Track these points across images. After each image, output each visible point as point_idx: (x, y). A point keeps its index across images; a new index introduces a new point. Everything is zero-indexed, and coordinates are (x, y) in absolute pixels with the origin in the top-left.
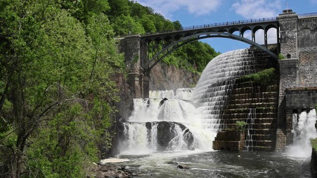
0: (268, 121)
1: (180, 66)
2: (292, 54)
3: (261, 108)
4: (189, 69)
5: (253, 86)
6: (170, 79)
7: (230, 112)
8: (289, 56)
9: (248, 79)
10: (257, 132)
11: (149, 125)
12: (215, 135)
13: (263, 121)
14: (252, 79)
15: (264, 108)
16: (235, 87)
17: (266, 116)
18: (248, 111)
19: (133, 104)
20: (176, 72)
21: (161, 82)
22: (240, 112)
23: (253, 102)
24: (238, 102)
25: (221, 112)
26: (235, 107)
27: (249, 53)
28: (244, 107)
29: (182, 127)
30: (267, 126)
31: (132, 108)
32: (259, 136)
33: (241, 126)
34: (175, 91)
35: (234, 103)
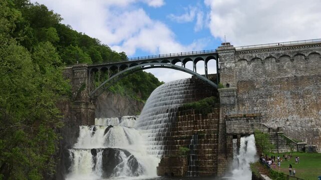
0: (210, 147)
1: (125, 95)
2: (230, 84)
3: (203, 134)
4: (133, 97)
5: (195, 113)
6: (116, 107)
7: (173, 139)
8: (228, 85)
9: (190, 107)
10: (199, 158)
11: (94, 152)
12: (159, 161)
13: (204, 147)
14: (194, 106)
15: (205, 135)
16: (177, 115)
17: (208, 142)
18: (190, 138)
19: (79, 130)
20: (122, 101)
21: (107, 109)
22: (183, 138)
23: (194, 128)
24: (181, 129)
25: (165, 139)
26: (178, 134)
27: (191, 82)
28: (187, 133)
30: (209, 152)
31: (77, 135)
32: (201, 162)
33: (184, 152)
34: (120, 119)
35: (177, 130)
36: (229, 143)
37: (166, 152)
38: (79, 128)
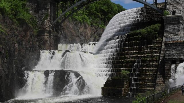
0: (151, 71)
2: (177, 11)
3: (146, 59)
4: (100, 26)
5: (141, 40)
6: (82, 34)
7: (119, 63)
8: (174, 12)
9: (137, 34)
10: (140, 80)
11: (47, 73)
13: (146, 71)
14: (140, 33)
15: (148, 59)
16: (126, 41)
17: (150, 66)
18: (134, 62)
19: (40, 55)
20: (88, 29)
21: (74, 37)
22: (127, 62)
23: (139, 53)
24: (127, 54)
25: (113, 62)
26: (124, 58)
27: (142, 11)
28: (132, 58)
29: (77, 75)
30: (150, 75)
32: (141, 84)
35: (124, 54)
36: (167, 68)
37: (112, 74)
38: (40, 52)
